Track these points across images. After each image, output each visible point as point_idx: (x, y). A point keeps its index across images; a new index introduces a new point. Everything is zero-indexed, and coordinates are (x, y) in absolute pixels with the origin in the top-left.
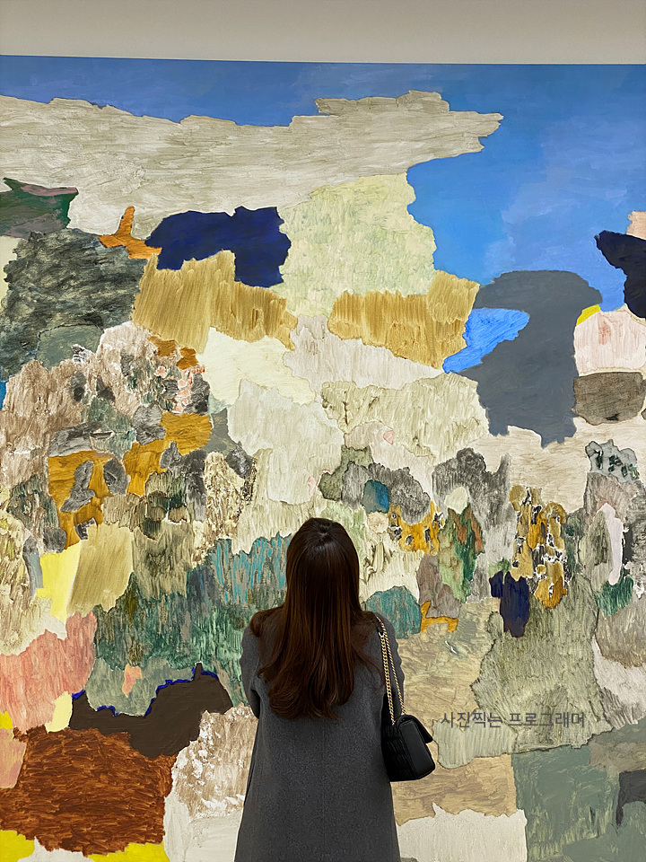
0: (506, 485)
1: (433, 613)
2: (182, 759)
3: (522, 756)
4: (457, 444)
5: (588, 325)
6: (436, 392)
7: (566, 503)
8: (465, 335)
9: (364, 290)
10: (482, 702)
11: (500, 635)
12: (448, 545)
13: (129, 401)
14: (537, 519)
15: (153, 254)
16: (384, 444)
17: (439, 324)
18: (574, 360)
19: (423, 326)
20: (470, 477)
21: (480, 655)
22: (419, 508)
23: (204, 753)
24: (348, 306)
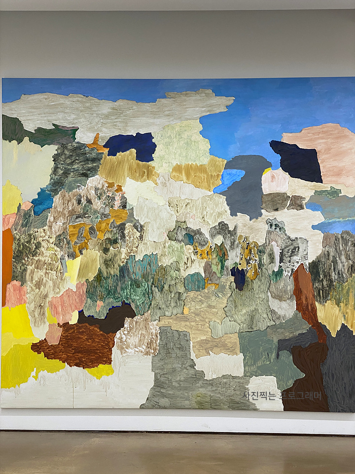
0: (237, 235)
1: (210, 282)
2: (118, 335)
3: (242, 334)
4: (218, 220)
5: (267, 175)
6: (211, 200)
7: (258, 241)
8: (221, 179)
9: (184, 163)
10: (227, 314)
11: (234, 290)
12: (215, 257)
13: (98, 205)
14: (248, 248)
15: (106, 151)
16: (191, 220)
17: (212, 175)
18: (262, 188)
19: (205, 176)
20: (223, 232)
21: (227, 297)
22: (204, 244)
23: (126, 332)
24: (178, 169)
